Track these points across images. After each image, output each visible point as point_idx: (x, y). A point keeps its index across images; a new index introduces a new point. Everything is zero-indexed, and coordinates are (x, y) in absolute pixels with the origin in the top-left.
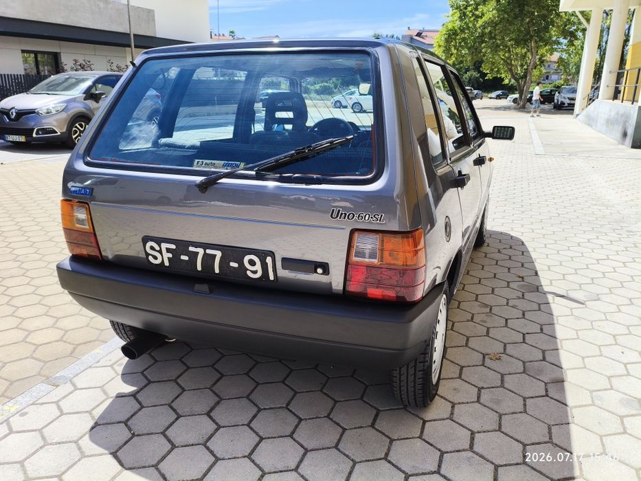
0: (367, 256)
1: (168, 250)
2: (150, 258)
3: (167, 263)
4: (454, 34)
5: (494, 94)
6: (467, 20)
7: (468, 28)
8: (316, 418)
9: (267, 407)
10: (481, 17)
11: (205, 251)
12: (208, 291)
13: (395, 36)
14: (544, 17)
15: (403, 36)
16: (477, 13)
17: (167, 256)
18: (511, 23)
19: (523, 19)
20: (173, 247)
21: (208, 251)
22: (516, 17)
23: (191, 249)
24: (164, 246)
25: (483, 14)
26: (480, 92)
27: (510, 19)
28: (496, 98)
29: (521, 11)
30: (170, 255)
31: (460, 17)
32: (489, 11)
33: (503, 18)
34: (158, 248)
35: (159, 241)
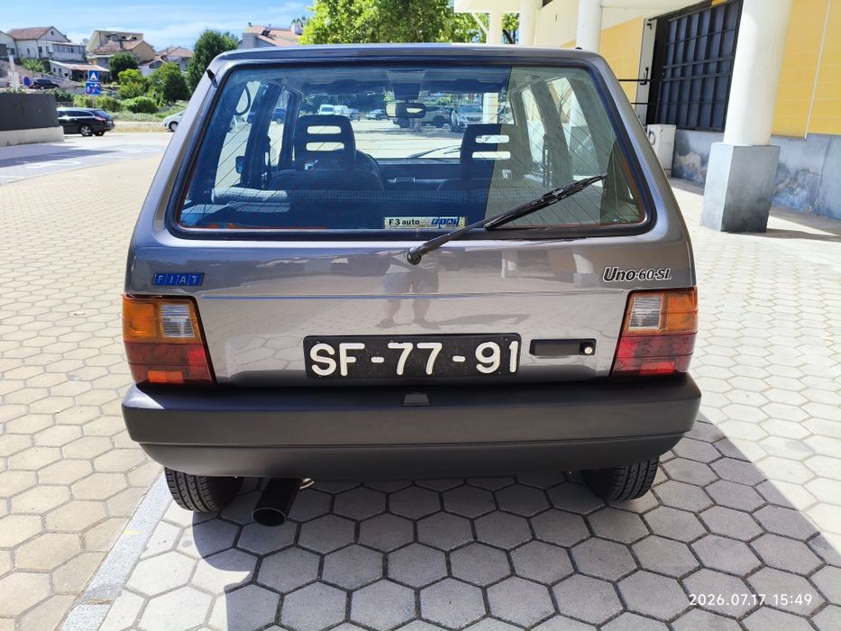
0: (640, 324)
1: (350, 353)
2: (315, 368)
3: (344, 372)
4: (323, 34)
5: (373, 114)
6: (339, 17)
7: (341, 28)
8: (523, 544)
9: (454, 548)
10: (359, 15)
11: (415, 346)
12: (427, 401)
13: (230, 35)
14: (432, 18)
15: (244, 34)
16: (353, 8)
17: (345, 360)
18: (396, 24)
19: (408, 19)
20: (361, 346)
21: (421, 346)
22: (400, 17)
23: (392, 346)
24: (344, 347)
25: (361, 11)
26: (357, 111)
27: (394, 18)
28: (376, 119)
29: (406, 8)
30: (353, 360)
31: (330, 13)
32: (369, 7)
33: (386, 17)
34: (331, 351)
35: (335, 341)
